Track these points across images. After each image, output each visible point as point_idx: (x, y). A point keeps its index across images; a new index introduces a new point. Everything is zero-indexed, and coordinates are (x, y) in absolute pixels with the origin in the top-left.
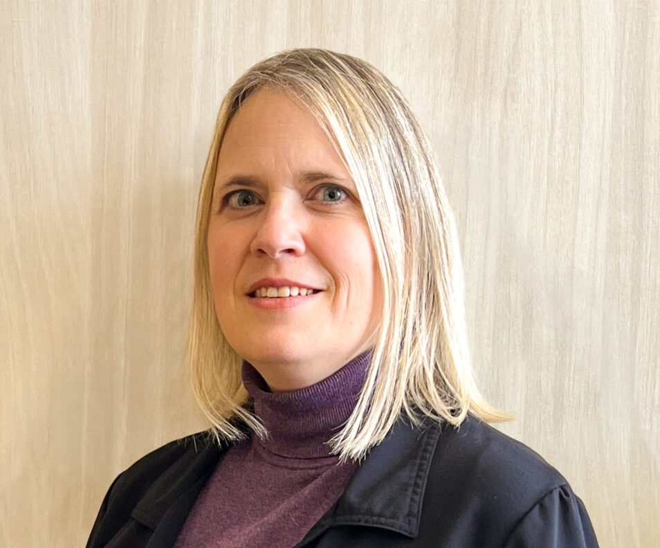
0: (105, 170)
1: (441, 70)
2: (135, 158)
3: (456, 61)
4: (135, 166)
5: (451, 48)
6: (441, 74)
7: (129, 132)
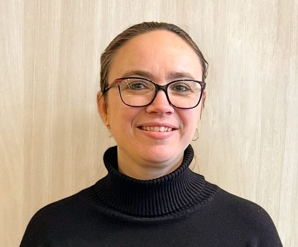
0: (33, 106)
1: (267, 36)
2: (54, 97)
3: (278, 30)
4: (54, 103)
5: (274, 21)
6: (267, 39)
7: (50, 79)
